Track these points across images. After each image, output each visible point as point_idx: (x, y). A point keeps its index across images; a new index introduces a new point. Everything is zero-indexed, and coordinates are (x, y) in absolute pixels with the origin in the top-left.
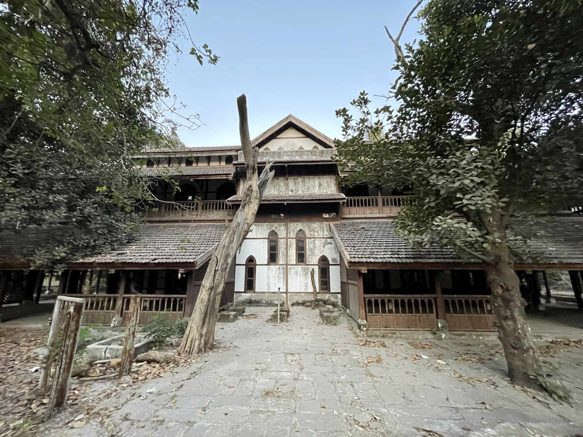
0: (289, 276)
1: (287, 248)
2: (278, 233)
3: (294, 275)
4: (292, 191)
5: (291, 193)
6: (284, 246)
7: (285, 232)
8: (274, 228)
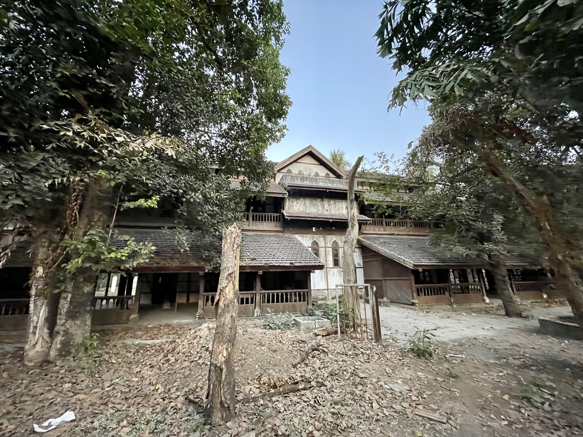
0: (329, 277)
1: (326, 255)
2: (319, 244)
3: (333, 276)
4: (327, 210)
5: (326, 212)
6: (324, 253)
7: (324, 242)
8: (315, 239)
